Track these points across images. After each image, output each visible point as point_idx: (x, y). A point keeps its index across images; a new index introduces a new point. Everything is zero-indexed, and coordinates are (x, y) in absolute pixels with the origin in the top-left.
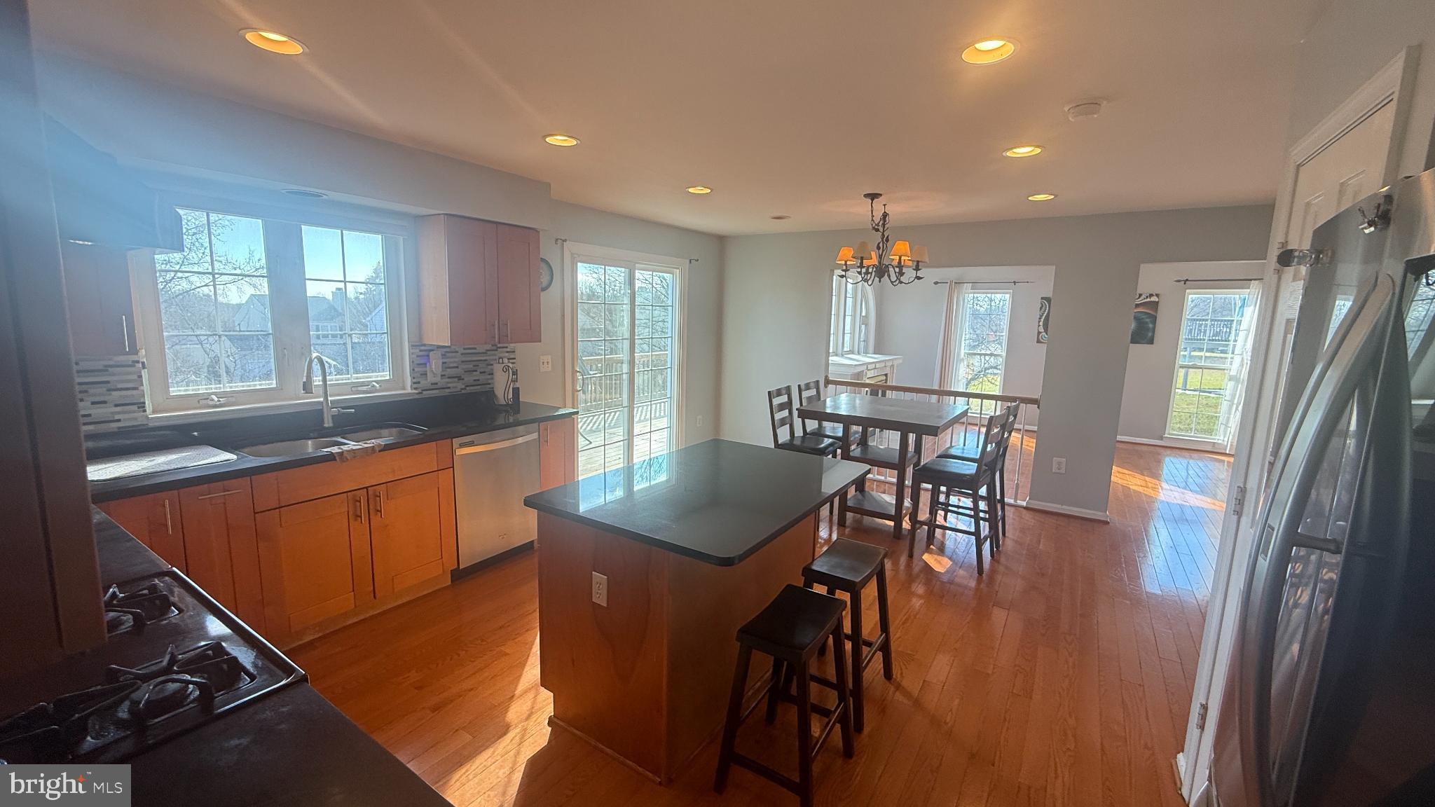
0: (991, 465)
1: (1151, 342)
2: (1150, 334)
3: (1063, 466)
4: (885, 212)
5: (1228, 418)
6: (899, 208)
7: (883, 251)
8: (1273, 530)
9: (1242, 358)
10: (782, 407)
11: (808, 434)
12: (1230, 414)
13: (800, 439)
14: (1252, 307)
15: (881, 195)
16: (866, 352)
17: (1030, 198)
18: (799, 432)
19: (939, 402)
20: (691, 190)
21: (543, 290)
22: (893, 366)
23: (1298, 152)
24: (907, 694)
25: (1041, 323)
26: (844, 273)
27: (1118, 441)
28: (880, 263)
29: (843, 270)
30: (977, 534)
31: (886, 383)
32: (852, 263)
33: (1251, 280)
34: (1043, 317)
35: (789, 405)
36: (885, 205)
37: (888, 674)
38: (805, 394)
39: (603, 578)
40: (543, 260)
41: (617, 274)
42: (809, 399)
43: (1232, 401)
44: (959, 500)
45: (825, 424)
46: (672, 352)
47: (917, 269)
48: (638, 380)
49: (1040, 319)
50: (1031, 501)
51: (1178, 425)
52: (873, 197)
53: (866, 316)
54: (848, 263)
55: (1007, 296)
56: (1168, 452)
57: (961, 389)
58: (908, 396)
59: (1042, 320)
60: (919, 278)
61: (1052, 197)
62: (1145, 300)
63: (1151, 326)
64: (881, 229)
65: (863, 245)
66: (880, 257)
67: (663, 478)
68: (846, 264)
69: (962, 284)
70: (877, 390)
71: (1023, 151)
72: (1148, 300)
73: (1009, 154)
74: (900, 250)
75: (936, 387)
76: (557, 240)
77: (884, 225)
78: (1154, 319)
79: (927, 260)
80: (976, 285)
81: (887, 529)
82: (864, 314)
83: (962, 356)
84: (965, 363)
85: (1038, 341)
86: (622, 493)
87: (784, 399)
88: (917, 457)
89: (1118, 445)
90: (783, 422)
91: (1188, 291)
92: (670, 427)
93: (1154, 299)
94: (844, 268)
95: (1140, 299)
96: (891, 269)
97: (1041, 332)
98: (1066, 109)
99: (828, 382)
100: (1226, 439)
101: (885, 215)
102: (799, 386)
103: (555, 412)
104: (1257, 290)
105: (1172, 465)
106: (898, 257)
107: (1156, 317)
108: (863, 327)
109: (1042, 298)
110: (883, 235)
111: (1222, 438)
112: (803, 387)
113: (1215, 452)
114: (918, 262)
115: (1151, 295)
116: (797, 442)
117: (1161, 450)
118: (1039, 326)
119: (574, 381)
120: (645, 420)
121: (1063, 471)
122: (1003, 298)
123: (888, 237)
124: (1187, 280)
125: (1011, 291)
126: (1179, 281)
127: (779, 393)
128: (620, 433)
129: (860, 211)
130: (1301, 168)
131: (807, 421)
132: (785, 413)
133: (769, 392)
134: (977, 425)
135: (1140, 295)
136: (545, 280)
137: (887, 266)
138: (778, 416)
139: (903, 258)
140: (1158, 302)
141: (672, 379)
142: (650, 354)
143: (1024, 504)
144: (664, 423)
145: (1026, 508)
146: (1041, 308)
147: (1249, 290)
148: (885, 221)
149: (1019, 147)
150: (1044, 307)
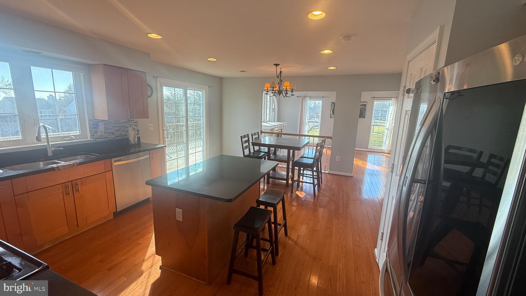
0: (317, 160)
1: (364, 117)
2: (364, 115)
3: (339, 159)
4: (281, 71)
5: (386, 141)
6: (286, 70)
7: (280, 85)
8: (407, 178)
9: (390, 123)
10: (246, 142)
11: (255, 151)
13: (253, 153)
14: (392, 106)
15: (279, 65)
16: (274, 121)
17: (328, 68)
18: (252, 151)
19: (299, 138)
20: (209, 59)
21: (149, 97)
22: (284, 126)
23: (409, 57)
24: (292, 240)
25: (331, 111)
26: (267, 93)
27: (356, 150)
28: (279, 89)
29: (266, 92)
30: (313, 183)
31: (282, 132)
32: (270, 89)
33: (392, 97)
34: (332, 109)
35: (248, 141)
36: (281, 68)
37: (286, 234)
38: (254, 137)
39: (181, 210)
40: (148, 85)
41: (180, 91)
42: (256, 139)
43: (387, 136)
44: (307, 172)
45: (261, 147)
46: (203, 121)
47: (292, 92)
48: (190, 133)
49: (331, 109)
50: (330, 171)
51: (371, 144)
52: (277, 65)
53: (274, 108)
54: (268, 89)
55: (321, 102)
56: (369, 153)
57: (306, 134)
58: (290, 136)
59: (332, 110)
60: (293, 95)
61: (336, 68)
63: (364, 112)
64: (280, 77)
65: (274, 83)
66: (279, 87)
67: (200, 170)
68: (267, 89)
69: (306, 97)
70: (279, 135)
71: (327, 52)
72: (363, 103)
73: (322, 52)
74: (286, 85)
75: (298, 133)
76: (154, 77)
77: (280, 76)
78: (365, 110)
79: (295, 89)
80: (311, 98)
81: (283, 183)
82: (273, 108)
83: (307, 122)
84: (308, 124)
85: (331, 117)
86: (185, 177)
87: (246, 139)
88: (293, 158)
89: (356, 151)
90: (246, 147)
91: (375, 101)
92: (203, 151)
93: (365, 103)
94: (267, 91)
95: (361, 103)
96: (283, 92)
97: (331, 114)
98: (341, 38)
99: (262, 132)
100: (385, 148)
101: (281, 72)
102: (252, 134)
103: (156, 146)
105: (370, 157)
106: (286, 87)
108: (273, 112)
109: (332, 103)
110: (280, 79)
111: (384, 148)
112: (253, 134)
113: (382, 152)
114: (292, 89)
115: (364, 102)
116: (251, 154)
117: (367, 152)
118: (331, 112)
119: (163, 134)
120: (193, 148)
121: (339, 161)
122: (319, 103)
123: (282, 80)
124: (374, 97)
125: (322, 100)
126: (372, 98)
127: (245, 137)
128: (183, 153)
129: (272, 70)
130: (410, 62)
131: (255, 147)
132: (247, 144)
133: (241, 137)
134: (312, 146)
135: (361, 102)
136: (149, 93)
137: (282, 91)
138: (244, 145)
139: (287, 88)
141: (203, 131)
142: (194, 122)
143: (327, 172)
144: (201, 149)
145: (328, 174)
147: (391, 101)
148: (281, 74)
149: (326, 50)
150: (332, 106)
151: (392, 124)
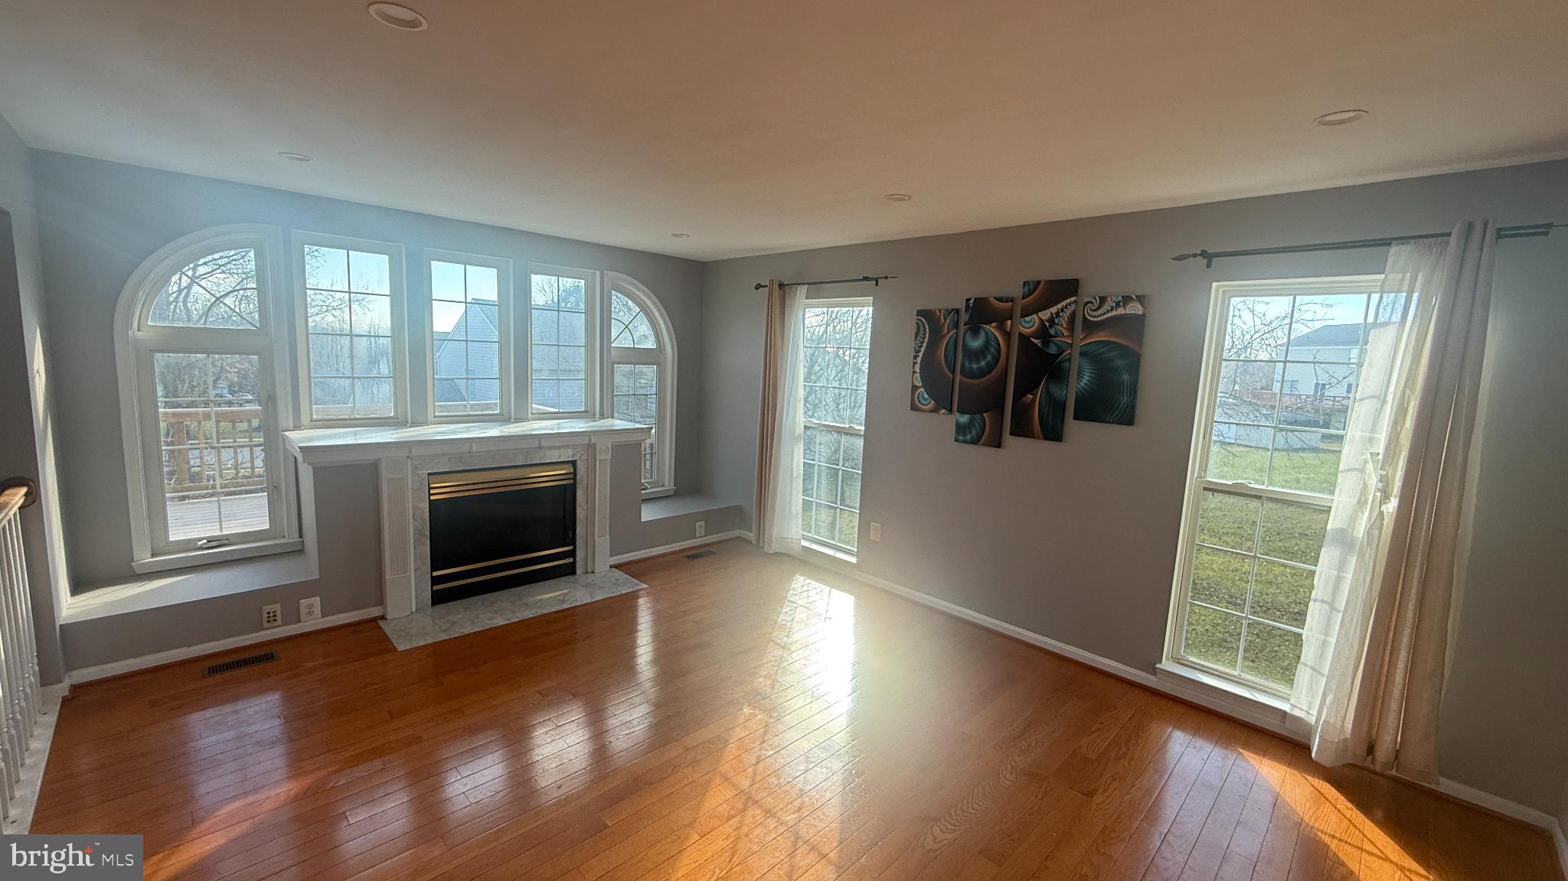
1: (1127, 418)
2: (1125, 399)
12: (1327, 634)
25: (917, 368)
34: (921, 354)
49: (915, 357)
55: (866, 310)
59: (919, 360)
62: (1114, 313)
63: (1126, 377)
72: (1121, 311)
78: (1135, 360)
80: (818, 288)
85: (914, 408)
91: (1216, 285)
93: (1134, 308)
95: (1106, 307)
97: (918, 387)
100: (1313, 710)
104: (1408, 275)
107: (1138, 356)
109: (920, 313)
111: (1301, 704)
115: (1127, 300)
118: (914, 372)
124: (1214, 253)
125: (872, 299)
135: (1103, 300)
140: (1144, 315)
146: (917, 334)
147: (1382, 276)
150: (922, 329)
151: (1386, 496)
